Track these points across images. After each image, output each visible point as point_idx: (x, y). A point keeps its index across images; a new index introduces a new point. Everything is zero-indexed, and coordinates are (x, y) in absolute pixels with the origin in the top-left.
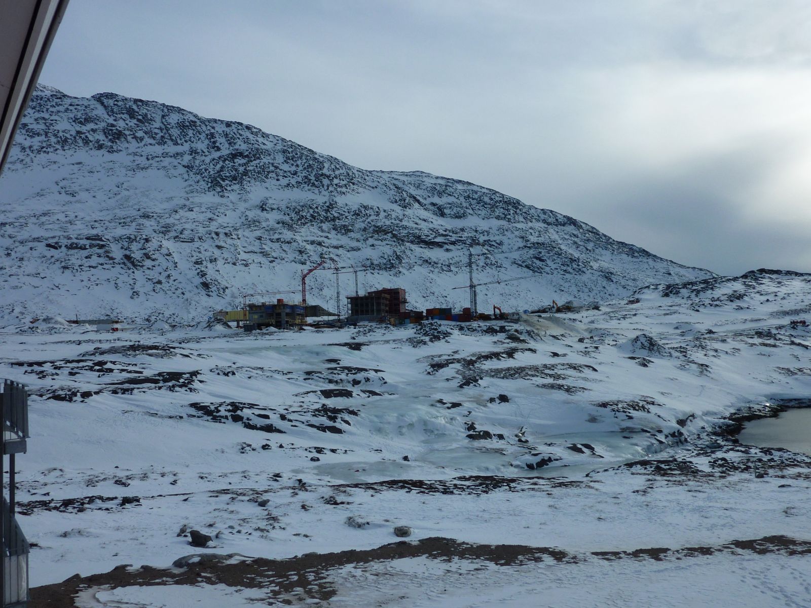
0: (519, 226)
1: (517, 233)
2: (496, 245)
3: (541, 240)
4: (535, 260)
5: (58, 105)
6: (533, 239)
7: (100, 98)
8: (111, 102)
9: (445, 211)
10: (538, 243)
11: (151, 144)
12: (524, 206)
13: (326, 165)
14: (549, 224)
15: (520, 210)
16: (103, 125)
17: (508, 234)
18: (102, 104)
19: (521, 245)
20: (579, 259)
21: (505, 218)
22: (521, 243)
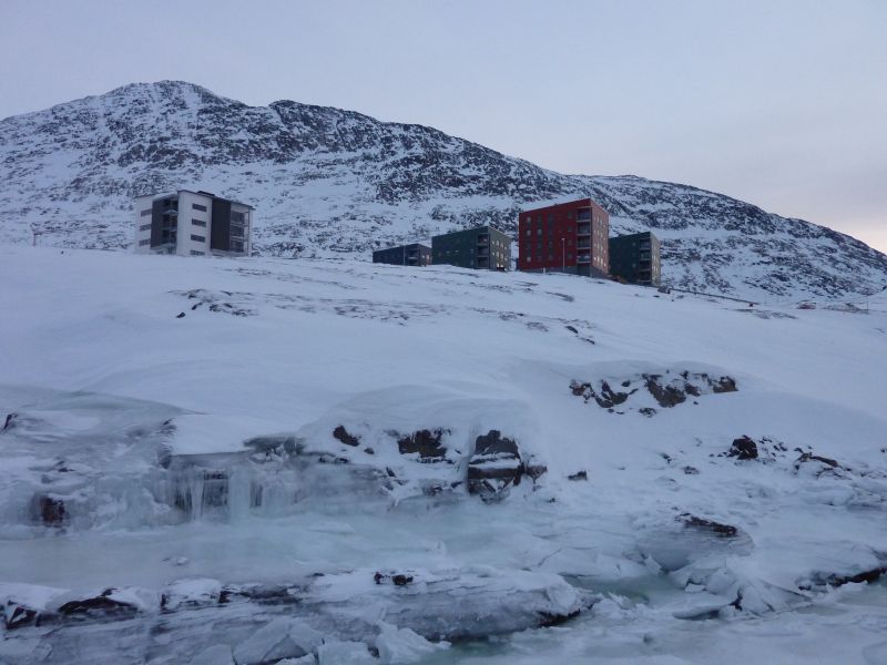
0: (754, 237)
1: (751, 246)
2: (721, 259)
3: (785, 254)
4: (774, 279)
5: (234, 115)
6: (774, 253)
7: (277, 106)
8: (287, 110)
9: (658, 220)
10: (779, 258)
11: (323, 152)
12: (765, 214)
13: (513, 169)
14: (796, 236)
15: (758, 218)
16: (277, 133)
17: (740, 247)
18: (278, 112)
19: (757, 260)
20: (835, 278)
21: (737, 228)
22: (756, 258)
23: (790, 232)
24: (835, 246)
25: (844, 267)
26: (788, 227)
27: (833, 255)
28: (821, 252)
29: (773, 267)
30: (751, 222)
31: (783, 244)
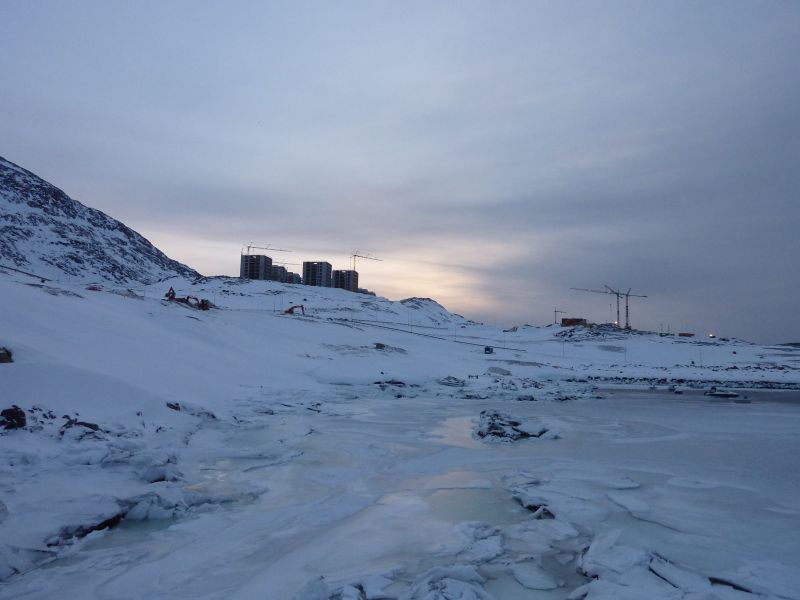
0: (56, 218)
1: (52, 226)
2: (21, 233)
3: (83, 239)
4: (69, 260)
6: (73, 236)
10: (77, 242)
12: (69, 199)
14: (95, 225)
15: (63, 202)
17: (41, 225)
19: (56, 240)
20: (123, 267)
21: (40, 206)
22: (55, 238)
23: (89, 220)
24: (126, 240)
25: (131, 258)
26: (88, 215)
27: (124, 247)
28: (114, 242)
29: (70, 249)
30: (54, 204)
31: (82, 230)
